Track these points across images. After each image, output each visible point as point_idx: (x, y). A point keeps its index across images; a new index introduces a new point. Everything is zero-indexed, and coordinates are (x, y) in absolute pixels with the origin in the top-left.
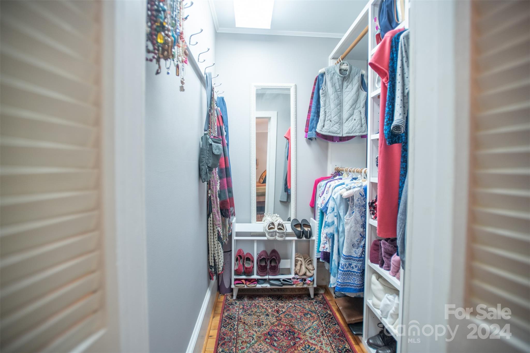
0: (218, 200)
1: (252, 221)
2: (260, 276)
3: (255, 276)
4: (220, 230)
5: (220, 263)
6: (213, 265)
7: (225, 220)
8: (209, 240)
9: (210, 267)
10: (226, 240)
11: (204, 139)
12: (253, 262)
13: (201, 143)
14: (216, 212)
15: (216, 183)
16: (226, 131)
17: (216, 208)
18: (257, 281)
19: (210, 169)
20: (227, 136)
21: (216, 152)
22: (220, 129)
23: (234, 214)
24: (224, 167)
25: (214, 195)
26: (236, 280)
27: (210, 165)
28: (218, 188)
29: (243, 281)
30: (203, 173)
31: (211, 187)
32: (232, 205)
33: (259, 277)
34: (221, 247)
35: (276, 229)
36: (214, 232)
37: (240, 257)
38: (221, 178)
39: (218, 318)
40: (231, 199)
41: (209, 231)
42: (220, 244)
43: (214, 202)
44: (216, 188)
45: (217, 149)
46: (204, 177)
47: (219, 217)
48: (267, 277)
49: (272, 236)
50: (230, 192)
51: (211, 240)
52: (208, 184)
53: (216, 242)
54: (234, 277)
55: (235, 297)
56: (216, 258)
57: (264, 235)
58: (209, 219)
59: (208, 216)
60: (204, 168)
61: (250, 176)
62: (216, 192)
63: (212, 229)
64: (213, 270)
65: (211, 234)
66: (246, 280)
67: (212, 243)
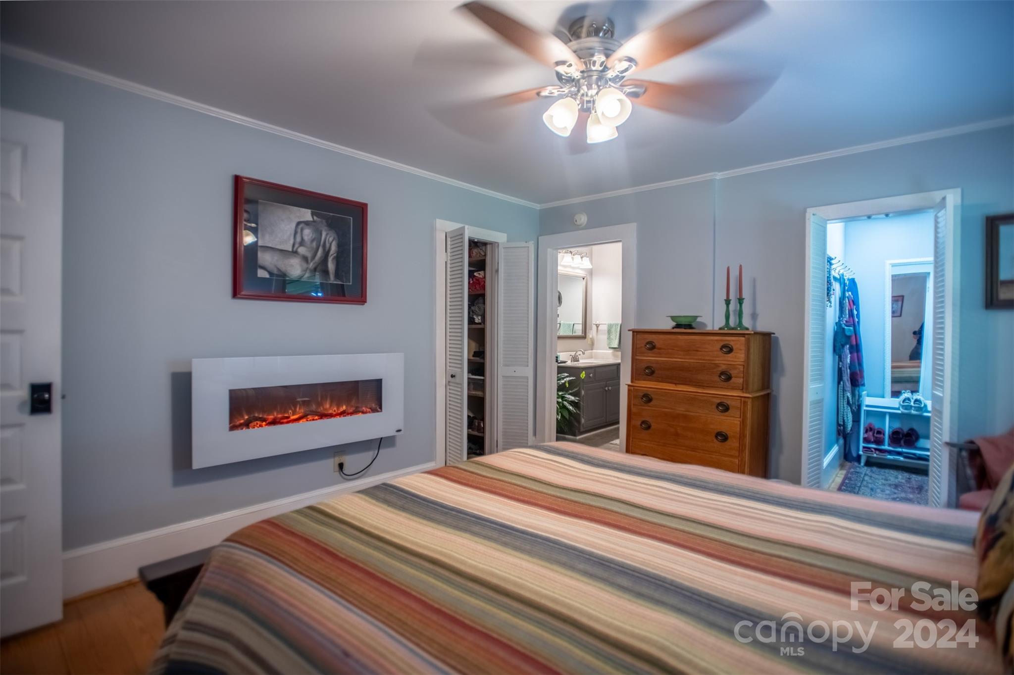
0: (849, 370)
1: (885, 396)
2: (893, 447)
3: (886, 447)
4: (849, 396)
5: (848, 424)
6: (842, 423)
7: (855, 390)
8: (839, 403)
9: (839, 425)
10: (855, 408)
11: (838, 324)
12: (884, 434)
13: (836, 327)
14: (846, 380)
15: (847, 357)
16: (856, 310)
17: (846, 377)
18: (890, 452)
19: (843, 346)
20: (858, 315)
21: (848, 334)
22: (851, 311)
23: (863, 385)
24: (854, 343)
25: (845, 366)
26: (864, 447)
27: (842, 343)
28: (849, 361)
29: (873, 450)
30: (837, 349)
31: (842, 360)
32: (862, 377)
33: (891, 448)
34: (850, 410)
35: (912, 404)
36: (843, 397)
37: (869, 429)
38: (851, 353)
39: (844, 472)
40: (861, 371)
41: (839, 396)
42: (849, 408)
43: (845, 372)
44: (847, 361)
45: (849, 330)
46: (837, 351)
47: (848, 385)
48: (899, 450)
49: (906, 409)
50: (860, 364)
51: (841, 403)
52: (839, 357)
53: (845, 405)
54: (862, 444)
55: (862, 464)
56: (845, 419)
57: (898, 409)
58: (840, 386)
59: (839, 383)
60: (838, 345)
61: (884, 353)
62: (847, 365)
63: (842, 393)
64: (842, 428)
65: (841, 401)
66: (876, 449)
67: (842, 406)
